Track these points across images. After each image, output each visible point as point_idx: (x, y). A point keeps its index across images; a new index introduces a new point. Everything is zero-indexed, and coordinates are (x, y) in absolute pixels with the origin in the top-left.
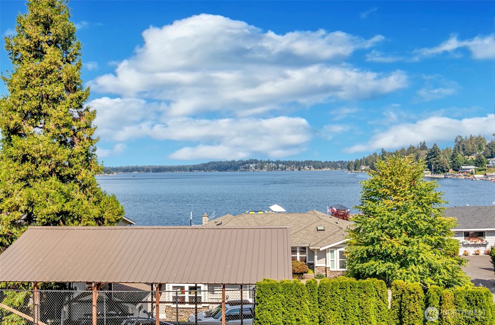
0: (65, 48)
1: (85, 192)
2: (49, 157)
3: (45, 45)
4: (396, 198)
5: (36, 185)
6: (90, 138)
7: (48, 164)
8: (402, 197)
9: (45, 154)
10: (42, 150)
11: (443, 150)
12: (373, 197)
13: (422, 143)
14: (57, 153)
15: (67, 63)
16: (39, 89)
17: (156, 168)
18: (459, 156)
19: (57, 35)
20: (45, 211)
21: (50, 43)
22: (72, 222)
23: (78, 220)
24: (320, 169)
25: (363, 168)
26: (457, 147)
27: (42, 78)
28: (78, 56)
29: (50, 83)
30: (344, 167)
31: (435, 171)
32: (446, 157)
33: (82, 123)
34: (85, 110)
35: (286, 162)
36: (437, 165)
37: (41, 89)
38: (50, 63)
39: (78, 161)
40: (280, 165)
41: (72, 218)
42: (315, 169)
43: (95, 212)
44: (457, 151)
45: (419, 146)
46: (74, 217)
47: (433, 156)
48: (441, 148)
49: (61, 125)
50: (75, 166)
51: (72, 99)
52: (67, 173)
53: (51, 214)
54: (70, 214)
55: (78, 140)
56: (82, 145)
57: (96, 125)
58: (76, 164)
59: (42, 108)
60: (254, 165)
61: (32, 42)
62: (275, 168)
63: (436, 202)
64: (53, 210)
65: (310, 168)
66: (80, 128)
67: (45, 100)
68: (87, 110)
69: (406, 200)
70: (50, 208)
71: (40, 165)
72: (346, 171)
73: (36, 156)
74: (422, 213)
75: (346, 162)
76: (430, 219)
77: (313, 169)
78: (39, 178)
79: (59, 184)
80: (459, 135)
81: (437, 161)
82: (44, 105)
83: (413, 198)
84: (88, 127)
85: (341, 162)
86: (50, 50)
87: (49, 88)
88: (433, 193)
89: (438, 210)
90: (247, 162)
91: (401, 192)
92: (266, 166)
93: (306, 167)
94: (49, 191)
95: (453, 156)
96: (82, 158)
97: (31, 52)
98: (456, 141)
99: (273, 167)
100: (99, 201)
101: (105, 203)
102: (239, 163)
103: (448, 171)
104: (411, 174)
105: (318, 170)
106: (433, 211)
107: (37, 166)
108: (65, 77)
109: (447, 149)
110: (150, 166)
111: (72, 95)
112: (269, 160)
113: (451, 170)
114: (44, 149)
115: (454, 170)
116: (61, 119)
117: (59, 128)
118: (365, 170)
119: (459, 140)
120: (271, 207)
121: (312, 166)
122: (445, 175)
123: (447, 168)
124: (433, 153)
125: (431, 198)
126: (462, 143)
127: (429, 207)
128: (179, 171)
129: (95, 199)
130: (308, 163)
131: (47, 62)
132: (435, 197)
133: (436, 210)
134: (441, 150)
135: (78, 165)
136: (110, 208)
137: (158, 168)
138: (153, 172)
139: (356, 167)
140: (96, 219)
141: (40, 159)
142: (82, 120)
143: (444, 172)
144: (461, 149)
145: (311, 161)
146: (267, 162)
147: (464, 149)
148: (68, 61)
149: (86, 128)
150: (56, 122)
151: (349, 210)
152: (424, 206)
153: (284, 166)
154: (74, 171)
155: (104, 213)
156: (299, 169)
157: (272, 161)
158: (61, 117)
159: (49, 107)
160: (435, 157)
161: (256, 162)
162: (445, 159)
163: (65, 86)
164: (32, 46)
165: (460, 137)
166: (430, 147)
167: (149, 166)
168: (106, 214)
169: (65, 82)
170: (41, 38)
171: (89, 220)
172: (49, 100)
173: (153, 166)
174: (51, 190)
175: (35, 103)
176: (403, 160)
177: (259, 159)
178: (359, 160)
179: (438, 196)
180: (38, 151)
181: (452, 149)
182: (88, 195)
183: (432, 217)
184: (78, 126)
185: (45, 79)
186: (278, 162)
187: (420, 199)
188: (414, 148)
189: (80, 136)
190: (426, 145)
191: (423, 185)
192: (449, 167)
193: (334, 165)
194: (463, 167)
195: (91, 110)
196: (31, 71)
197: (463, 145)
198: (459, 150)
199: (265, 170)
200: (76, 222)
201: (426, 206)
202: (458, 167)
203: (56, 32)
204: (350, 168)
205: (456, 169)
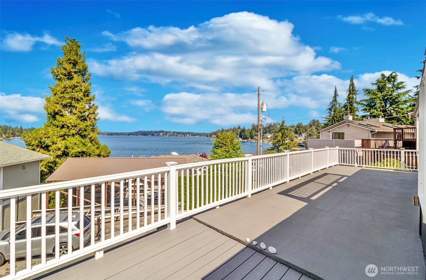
0: (83, 75)
1: (92, 143)
2: (76, 126)
3: (73, 74)
4: (225, 147)
5: (69, 139)
6: (95, 118)
7: (75, 129)
8: (228, 147)
9: (74, 125)
10: (72, 123)
11: (247, 129)
12: (217, 147)
13: (239, 126)
14: (80, 124)
15: (84, 83)
16: (71, 94)
17: (109, 133)
18: (253, 132)
19: (80, 69)
20: (73, 151)
21: (75, 72)
22: (86, 156)
23: (89, 156)
24: (194, 136)
25: (214, 136)
26: (252, 128)
27: (73, 89)
28: (89, 80)
29: (76, 92)
30: (205, 136)
31: (244, 139)
32: (248, 133)
33: (91, 111)
34: (92, 105)
35: (178, 132)
36: (245, 136)
37: (72, 94)
38: (77, 82)
39: (89, 128)
40: (175, 134)
41: (86, 155)
42: (192, 136)
43: (97, 152)
44: (252, 130)
45: (238, 127)
46: (87, 154)
47: (243, 132)
48: (246, 128)
49: (82, 112)
50: (88, 131)
51: (87, 100)
52: (84, 134)
53: (77, 153)
54: (85, 153)
55: (89, 119)
56: (91, 121)
57: (98, 112)
58: (88, 130)
59: (72, 103)
60: (162, 133)
61: (67, 71)
62: (173, 135)
63: (240, 149)
64: (78, 150)
65: (190, 136)
66: (90, 113)
67: (73, 100)
68: (94, 105)
69: (228, 148)
70: (77, 150)
71: (71, 130)
72: (206, 137)
73: (70, 125)
74: (234, 153)
75: (206, 133)
76: (237, 155)
77: (191, 136)
78: (70, 136)
79: (80, 139)
80: (253, 123)
81: (244, 134)
82: (73, 102)
83: (232, 147)
84: (94, 113)
85: (204, 133)
86: (75, 76)
87: (76, 94)
88: (238, 146)
89: (240, 152)
90: (159, 132)
91: (227, 145)
92: (168, 134)
93: (188, 135)
94: (76, 142)
95: (251, 132)
96: (91, 127)
97: (66, 76)
98: (252, 126)
99: (171, 135)
100: (99, 147)
101: (102, 148)
102: (154, 132)
103: (249, 139)
104: (231, 138)
105: (193, 136)
106: (238, 152)
107: (70, 130)
108: (83, 90)
109: (249, 129)
110: (106, 132)
111: (87, 98)
112: (170, 131)
113: (250, 138)
114: (74, 122)
115: (251, 138)
116: (82, 109)
117: (81, 113)
118: (215, 137)
119: (253, 125)
120: (172, 153)
121: (190, 135)
122: (247, 140)
123: (248, 137)
124: (243, 131)
125: (238, 147)
126: (255, 127)
127: (237, 151)
128: (122, 135)
129: (97, 146)
130: (189, 133)
131: (75, 82)
132: (239, 147)
133: (239, 152)
134: (246, 130)
135: (89, 131)
136: (104, 150)
137: (110, 133)
138: (107, 135)
139: (210, 136)
140: (98, 155)
141: (71, 127)
142: (91, 110)
143: (247, 139)
144: (254, 129)
145: (190, 132)
146: (169, 132)
147: (255, 130)
148: (84, 82)
149: (93, 113)
150: (80, 110)
151: (207, 155)
152: (235, 150)
153: (177, 134)
154: (88, 133)
155: (101, 152)
156: (184, 136)
157: (171, 132)
158: (82, 108)
159: (76, 103)
160: (244, 132)
161: (163, 132)
162: (248, 134)
163: (83, 94)
164: (66, 73)
165: (254, 124)
166: (242, 128)
167: (104, 132)
168: (102, 153)
169: (83, 92)
170: (72, 70)
171: (95, 156)
172: (75, 100)
173: (107, 132)
174: (77, 142)
175: (69, 101)
176: (228, 133)
177: (165, 130)
178: (212, 132)
179: (240, 147)
180: (71, 123)
181: (251, 129)
182: (93, 144)
183: (238, 155)
184: (89, 112)
185: (74, 90)
186: (174, 132)
187: (234, 148)
188: (235, 128)
189: (90, 117)
190: (241, 127)
191: (235, 143)
192: (249, 137)
193: (200, 135)
194: (255, 137)
195: (95, 105)
196: (67, 86)
197: (255, 128)
198: (253, 129)
199: (167, 136)
200: (88, 156)
201: (236, 150)
202: (253, 137)
203: (79, 68)
204: (208, 136)
205: (252, 138)
